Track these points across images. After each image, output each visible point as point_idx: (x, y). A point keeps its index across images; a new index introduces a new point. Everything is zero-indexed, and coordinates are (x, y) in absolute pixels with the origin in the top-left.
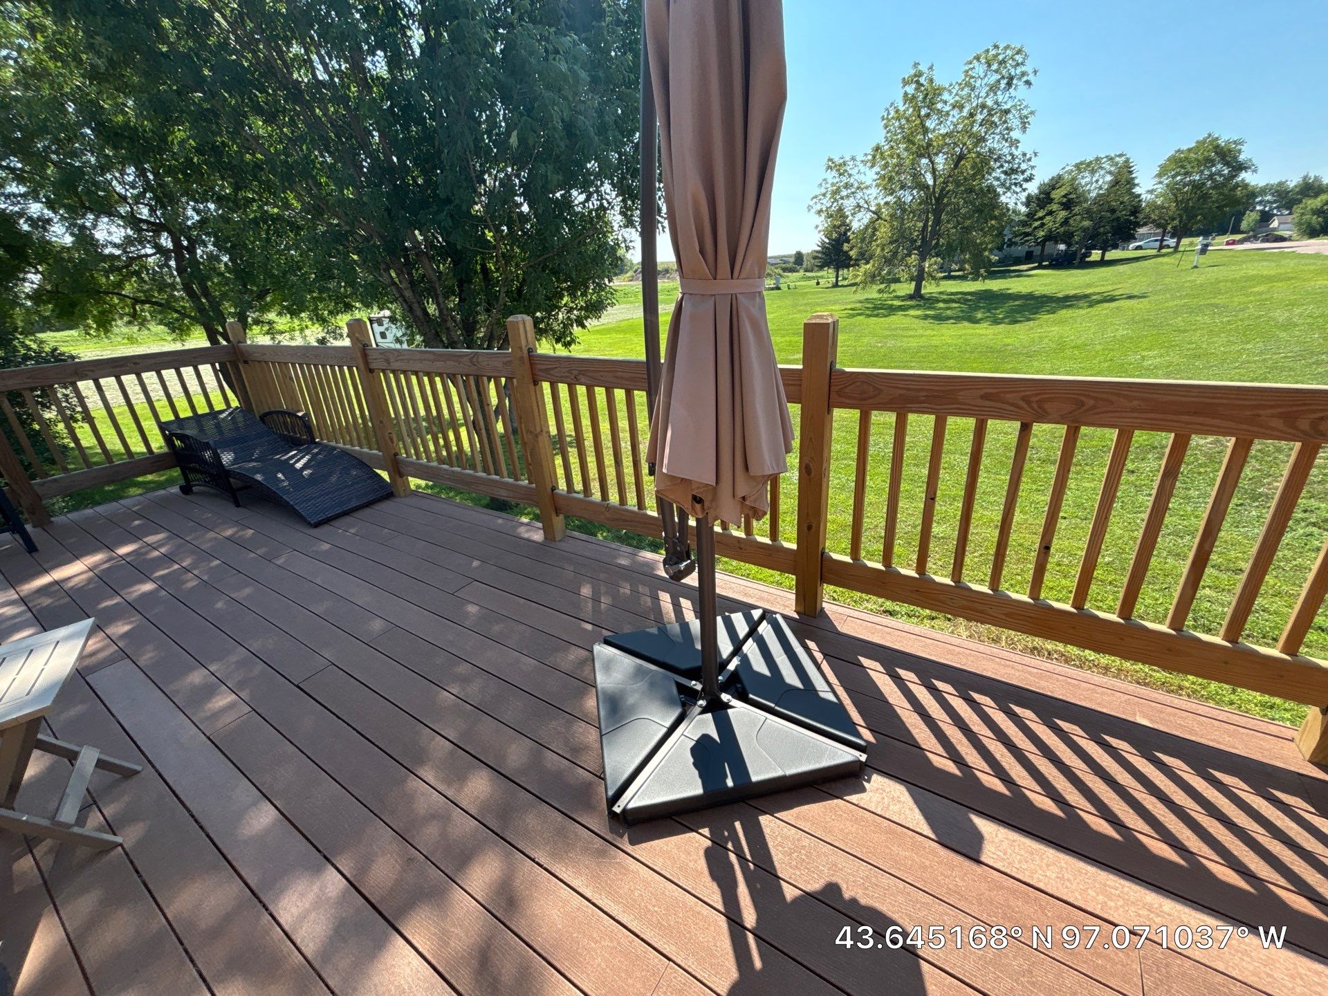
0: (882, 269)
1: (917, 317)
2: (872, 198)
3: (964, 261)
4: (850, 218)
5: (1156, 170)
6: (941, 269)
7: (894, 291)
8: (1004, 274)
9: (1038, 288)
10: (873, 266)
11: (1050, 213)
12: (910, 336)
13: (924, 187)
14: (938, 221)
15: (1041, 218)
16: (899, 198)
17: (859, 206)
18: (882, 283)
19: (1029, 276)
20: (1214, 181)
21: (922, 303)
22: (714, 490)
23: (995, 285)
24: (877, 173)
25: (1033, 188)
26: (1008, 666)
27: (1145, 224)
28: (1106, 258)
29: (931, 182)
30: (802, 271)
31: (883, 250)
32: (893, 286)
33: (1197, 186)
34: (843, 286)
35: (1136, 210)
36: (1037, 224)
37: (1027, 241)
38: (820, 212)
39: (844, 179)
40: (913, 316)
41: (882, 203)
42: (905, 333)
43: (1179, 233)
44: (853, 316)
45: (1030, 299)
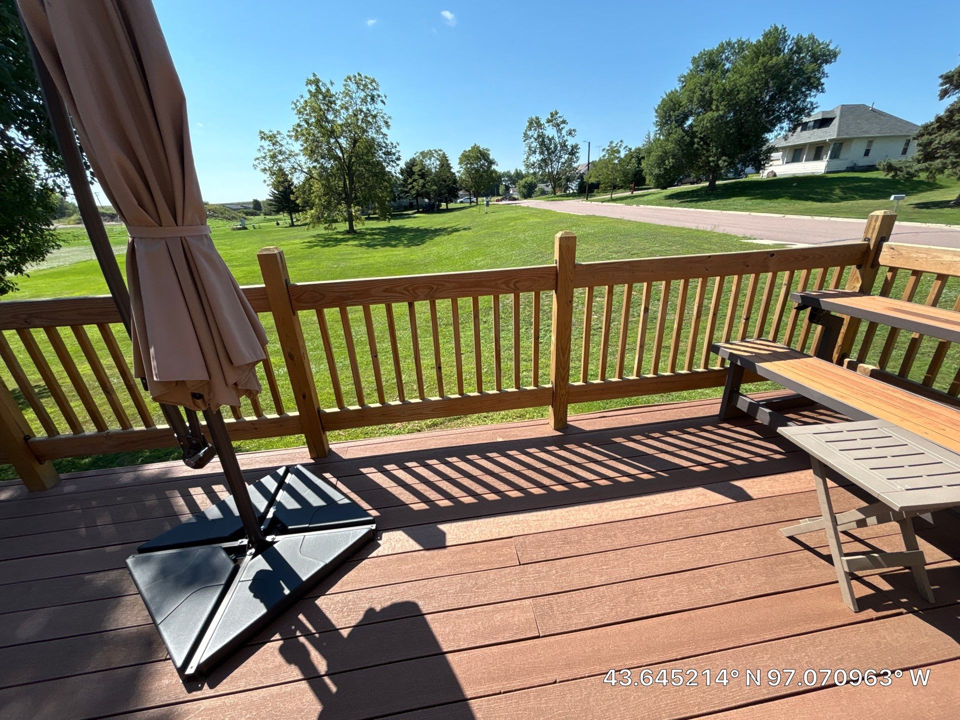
0: (323, 213)
1: (356, 246)
2: (302, 163)
3: (375, 208)
4: (290, 176)
5: (458, 161)
6: (363, 213)
7: (335, 228)
8: (401, 217)
9: (421, 225)
10: (316, 211)
11: (415, 180)
12: (355, 259)
13: (337, 158)
14: (352, 182)
15: (411, 183)
16: (322, 164)
17: (293, 168)
18: (325, 223)
19: (415, 217)
20: (483, 169)
21: (356, 236)
22: (209, 384)
23: (396, 223)
24: (302, 145)
25: (402, 164)
26: (441, 439)
27: (461, 190)
28: (449, 208)
29: (341, 155)
30: (262, 215)
31: (320, 200)
32: (334, 225)
33: (477, 171)
34: (298, 226)
35: (455, 181)
36: (410, 186)
37: (407, 196)
38: (264, 170)
39: (278, 148)
40: (353, 245)
41: (311, 166)
42: (350, 257)
43: (477, 195)
44: (310, 247)
45: (418, 231)
